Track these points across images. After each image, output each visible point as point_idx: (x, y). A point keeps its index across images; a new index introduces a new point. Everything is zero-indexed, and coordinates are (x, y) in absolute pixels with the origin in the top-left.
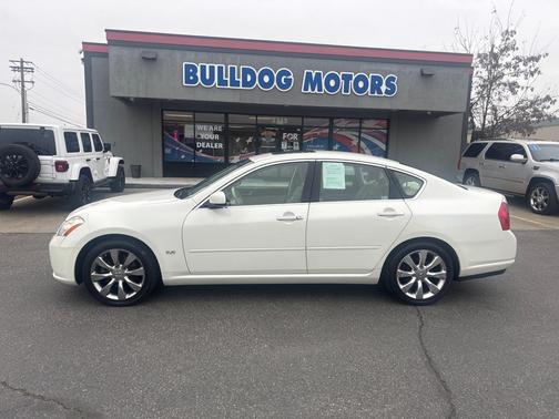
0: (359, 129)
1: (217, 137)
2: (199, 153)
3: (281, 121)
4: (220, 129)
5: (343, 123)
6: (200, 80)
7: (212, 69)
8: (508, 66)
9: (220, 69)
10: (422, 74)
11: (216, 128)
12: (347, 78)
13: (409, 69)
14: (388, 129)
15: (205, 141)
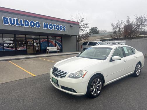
0: (55, 39)
1: (12, 42)
2: (5, 48)
3: (33, 37)
4: (13, 39)
5: (50, 37)
6: (9, 23)
7: (14, 20)
8: (82, 25)
9: (17, 20)
10: (70, 26)
11: (11, 39)
12: (54, 26)
13: (68, 25)
14: (61, 39)
15: (8, 43)
